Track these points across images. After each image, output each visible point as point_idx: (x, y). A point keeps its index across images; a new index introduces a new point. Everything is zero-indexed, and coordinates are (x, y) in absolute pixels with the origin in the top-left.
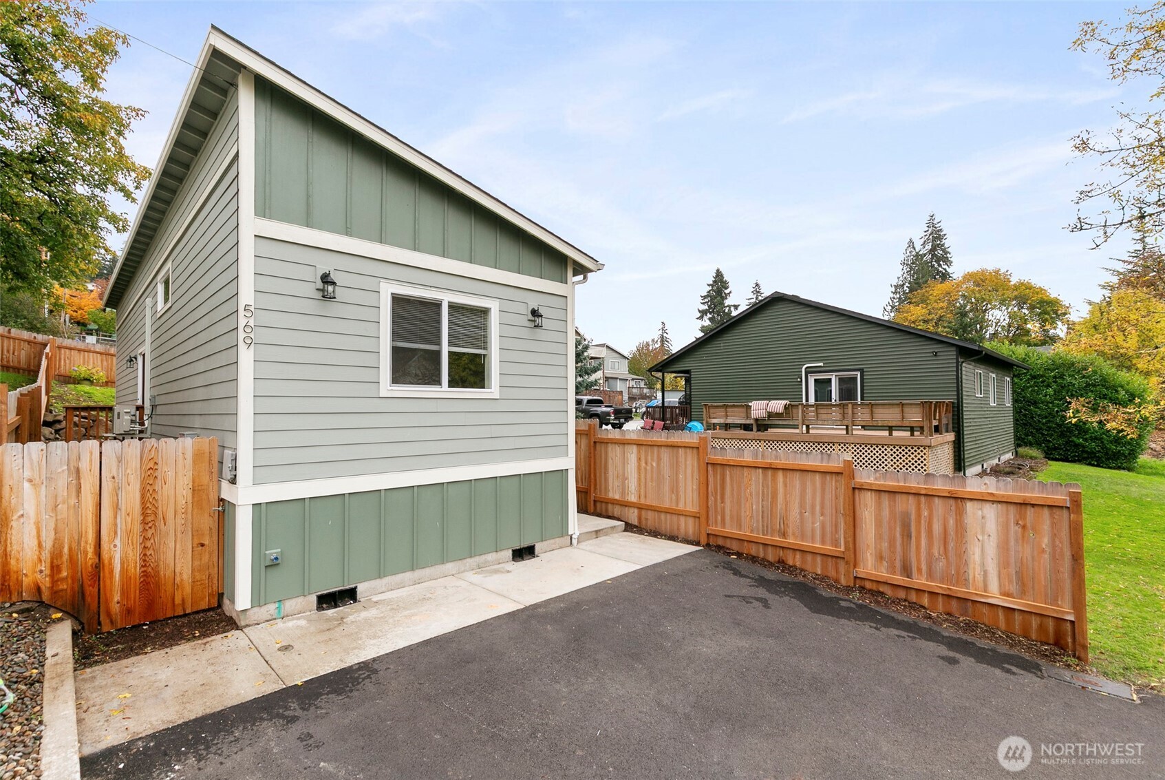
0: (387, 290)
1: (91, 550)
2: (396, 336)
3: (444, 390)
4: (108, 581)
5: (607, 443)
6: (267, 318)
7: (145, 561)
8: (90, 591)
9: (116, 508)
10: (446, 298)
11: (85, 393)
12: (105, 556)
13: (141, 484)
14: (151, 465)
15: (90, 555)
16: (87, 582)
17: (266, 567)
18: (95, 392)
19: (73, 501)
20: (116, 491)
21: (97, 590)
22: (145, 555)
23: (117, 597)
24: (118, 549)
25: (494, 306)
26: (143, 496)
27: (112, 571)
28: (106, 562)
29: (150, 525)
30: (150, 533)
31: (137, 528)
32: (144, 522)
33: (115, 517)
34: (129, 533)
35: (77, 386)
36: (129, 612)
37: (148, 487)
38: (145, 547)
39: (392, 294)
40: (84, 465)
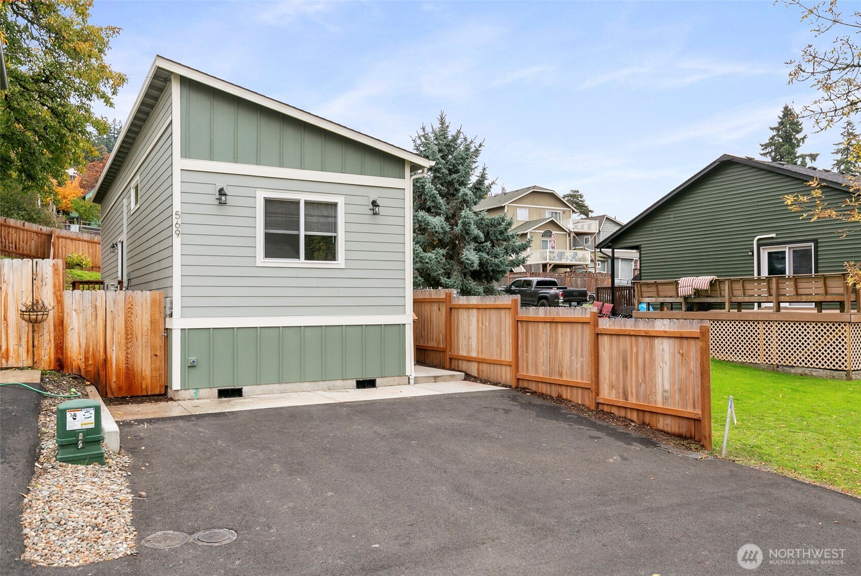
0: (261, 196)
1: (102, 351)
2: (267, 225)
3: (302, 262)
4: (110, 369)
5: (459, 308)
6: (188, 219)
7: (127, 361)
8: (102, 373)
9: (113, 329)
10: (303, 198)
11: (78, 276)
12: (108, 356)
13: (125, 317)
14: (130, 306)
15: (102, 354)
16: (101, 369)
17: (190, 367)
18: (85, 275)
19: (94, 323)
20: (113, 319)
21: (105, 373)
22: (127, 357)
23: (114, 379)
24: (114, 352)
25: (340, 201)
26: (126, 323)
27: (111, 364)
28: (109, 358)
29: (129, 340)
30: (130, 344)
31: (123, 341)
32: (127, 339)
33: (113, 334)
34: (119, 344)
35: (71, 270)
36: (120, 388)
37: (128, 318)
38: (127, 353)
39: (264, 198)
40: (98, 304)
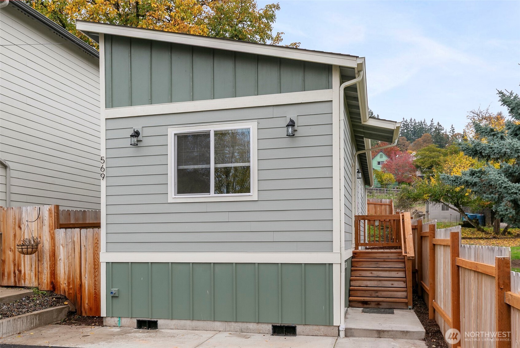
0: (172, 132)
1: (78, 278)
2: (180, 161)
3: (212, 196)
4: (84, 293)
6: (112, 163)
7: (95, 287)
8: (79, 296)
9: (86, 260)
10: (212, 129)
12: (83, 282)
13: (93, 250)
14: (96, 241)
15: (78, 280)
16: (78, 292)
19: (73, 255)
20: (86, 252)
21: (80, 296)
22: (95, 284)
23: (87, 302)
24: (87, 279)
25: (252, 127)
26: (94, 256)
27: (85, 289)
28: (83, 284)
29: (97, 270)
30: (97, 273)
31: (93, 270)
32: (95, 269)
33: (86, 265)
34: (90, 272)
36: (91, 309)
37: (96, 252)
38: (95, 280)
39: (175, 134)
40: (75, 239)
